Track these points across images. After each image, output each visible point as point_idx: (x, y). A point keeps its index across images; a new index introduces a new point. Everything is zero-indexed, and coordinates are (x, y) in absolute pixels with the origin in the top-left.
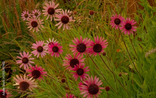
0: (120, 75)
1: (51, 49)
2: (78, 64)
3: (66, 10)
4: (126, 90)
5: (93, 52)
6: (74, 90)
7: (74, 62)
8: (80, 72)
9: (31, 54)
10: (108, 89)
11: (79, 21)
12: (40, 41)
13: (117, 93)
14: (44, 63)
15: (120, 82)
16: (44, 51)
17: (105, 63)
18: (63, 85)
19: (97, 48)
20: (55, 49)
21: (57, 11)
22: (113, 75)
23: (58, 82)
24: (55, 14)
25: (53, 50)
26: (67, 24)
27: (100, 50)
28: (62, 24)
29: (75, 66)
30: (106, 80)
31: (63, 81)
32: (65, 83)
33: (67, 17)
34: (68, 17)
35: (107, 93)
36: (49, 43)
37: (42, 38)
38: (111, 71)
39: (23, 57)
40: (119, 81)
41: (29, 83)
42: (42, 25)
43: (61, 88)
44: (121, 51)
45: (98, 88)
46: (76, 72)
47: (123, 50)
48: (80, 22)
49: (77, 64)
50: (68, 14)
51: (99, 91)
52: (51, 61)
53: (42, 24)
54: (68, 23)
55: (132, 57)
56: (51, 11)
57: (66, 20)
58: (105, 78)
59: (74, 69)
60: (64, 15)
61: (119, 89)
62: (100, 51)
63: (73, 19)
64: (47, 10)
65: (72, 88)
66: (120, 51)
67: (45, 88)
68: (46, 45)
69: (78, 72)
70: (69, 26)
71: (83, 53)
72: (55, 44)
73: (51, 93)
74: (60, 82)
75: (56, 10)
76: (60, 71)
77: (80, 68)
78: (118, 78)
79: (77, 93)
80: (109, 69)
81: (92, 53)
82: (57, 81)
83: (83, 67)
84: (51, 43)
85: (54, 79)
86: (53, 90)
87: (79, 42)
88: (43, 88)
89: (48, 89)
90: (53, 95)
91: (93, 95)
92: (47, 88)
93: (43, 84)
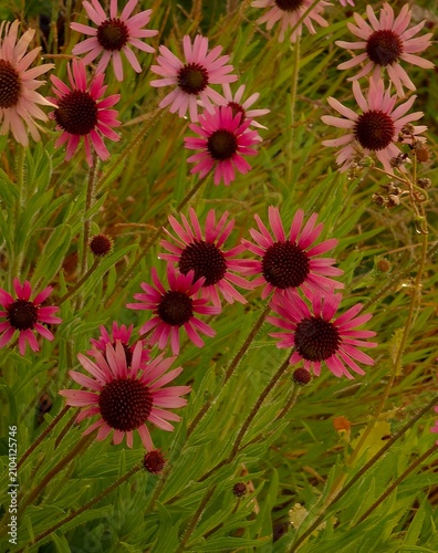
0: (239, 490)
1: (214, 128)
2: (206, 284)
3: (419, 115)
4: (182, 546)
5: (292, 327)
6: (77, 308)
7: (205, 261)
8: (174, 310)
9: (151, 50)
10: (153, 462)
11: (396, 193)
12: (227, 52)
13: (151, 508)
14: (134, 109)
15: (207, 499)
16: (192, 98)
17: (262, 399)
18: (80, 252)
19: (318, 338)
20: (224, 145)
21: (397, 72)
22: (226, 455)
23: (86, 225)
24: (380, 71)
25: (213, 137)
26: (360, 147)
27: (312, 352)
28: (349, 124)
29: (192, 273)
30: (189, 433)
31: (100, 247)
32: (91, 257)
33: (392, 134)
34: (396, 138)
35: (137, 469)
36: (237, 100)
37: (243, 56)
38: (238, 442)
39: (123, 17)
40: (210, 494)
41: (21, 100)
42: (299, 31)
43: (61, 248)
44: (347, 437)
45: (138, 424)
46: (167, 288)
47: (354, 444)
48: (396, 198)
49: (203, 279)
50: (407, 130)
51: (130, 435)
52: (158, 143)
53: (305, 29)
54: (367, 152)
55: (345, 504)
56: (383, 49)
57: (377, 134)
58: (193, 425)
59: (177, 272)
60: (394, 116)
61: (176, 508)
62: (307, 357)
63: (396, 162)
64: (378, 26)
65: (83, 295)
66: (346, 434)
67: (28, 177)
68: (222, 93)
69: (172, 296)
70: (357, 160)
71: (266, 284)
72: (248, 131)
73: (21, 211)
74: (86, 233)
75: (397, 65)
76: (130, 198)
77: (193, 297)
78: (220, 484)
79: (73, 328)
80: (244, 430)
81: (283, 324)
82: (86, 218)
83: (203, 311)
84: (240, 114)
85: (88, 200)
86: (39, 216)
87: (307, 242)
88: (28, 168)
89: (30, 192)
90: (13, 227)
91: (99, 415)
92: (33, 187)
93: (45, 161)
